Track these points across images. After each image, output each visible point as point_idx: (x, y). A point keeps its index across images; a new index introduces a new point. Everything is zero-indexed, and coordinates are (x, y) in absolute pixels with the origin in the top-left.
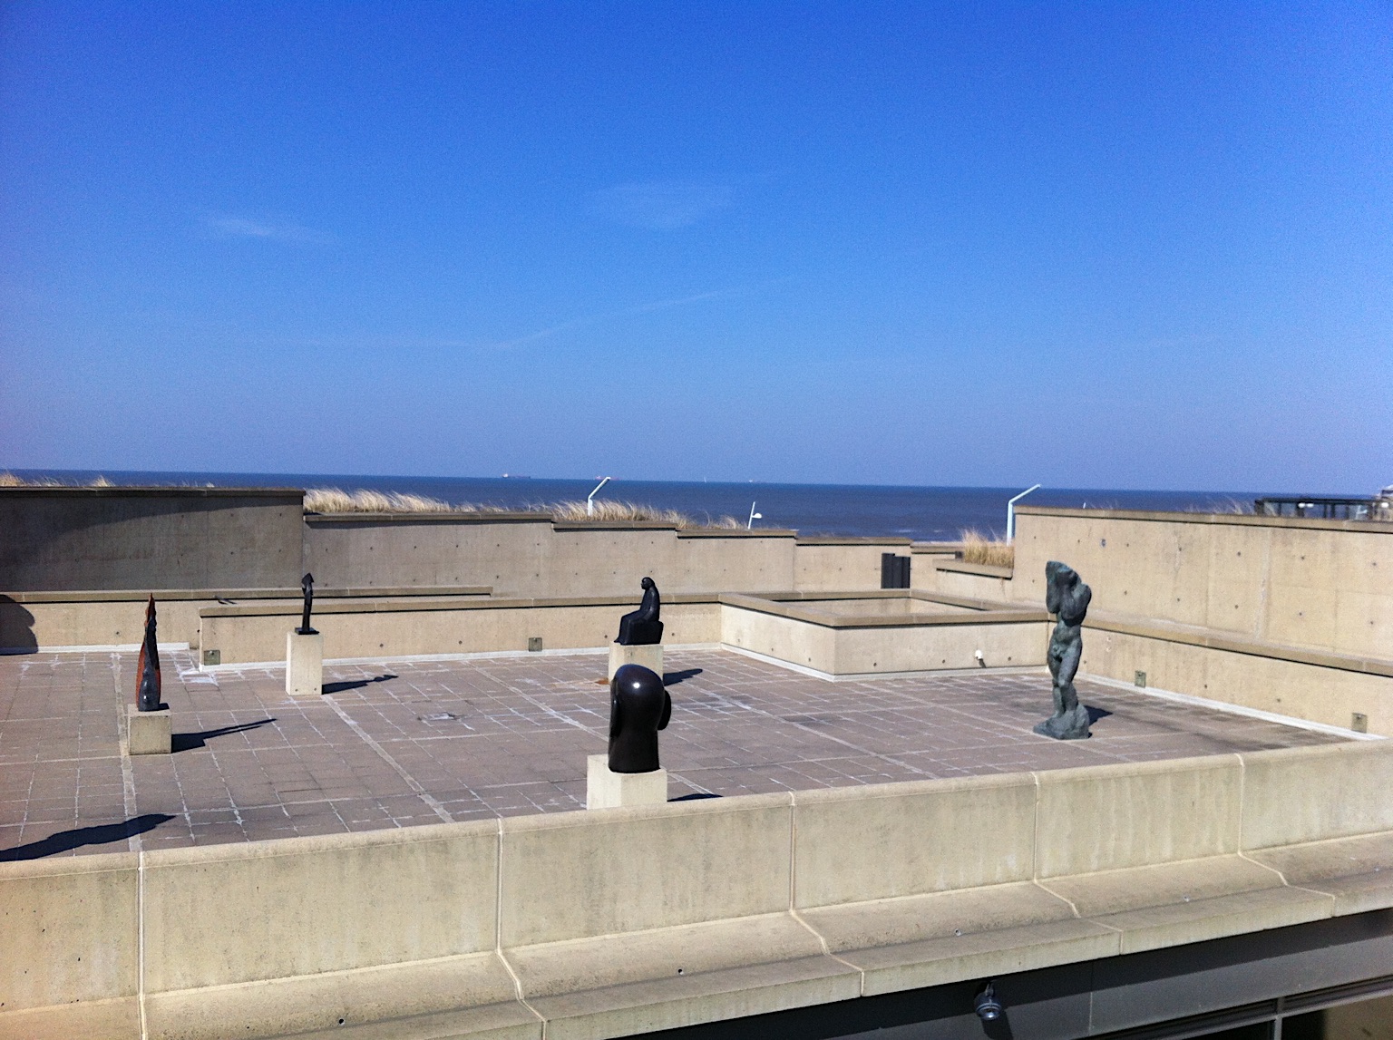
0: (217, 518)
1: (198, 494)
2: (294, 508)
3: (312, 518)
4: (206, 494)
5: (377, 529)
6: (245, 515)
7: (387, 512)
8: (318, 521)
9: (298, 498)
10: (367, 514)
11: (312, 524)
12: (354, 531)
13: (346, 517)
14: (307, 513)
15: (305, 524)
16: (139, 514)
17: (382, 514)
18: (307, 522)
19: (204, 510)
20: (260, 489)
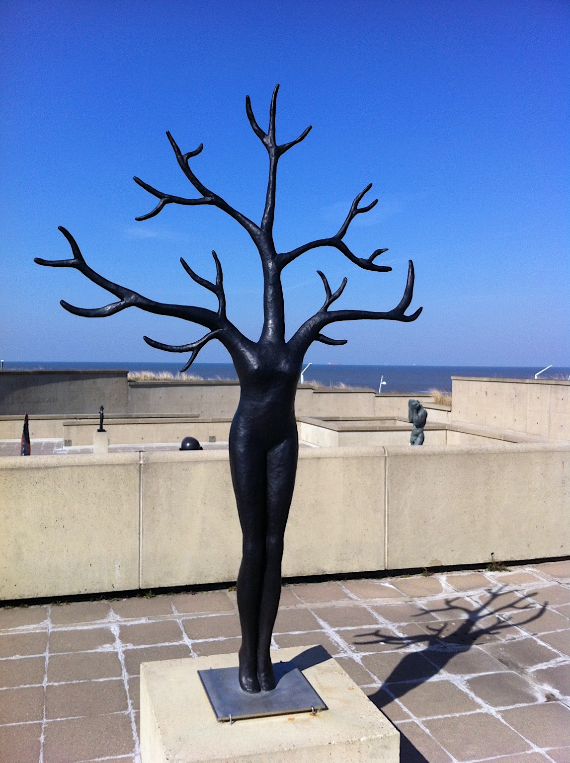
0: (87, 383)
1: (78, 373)
2: (123, 379)
3: (132, 383)
4: (81, 373)
5: (163, 388)
6: (100, 382)
7: (169, 380)
8: (135, 385)
9: (125, 374)
10: (158, 381)
11: (132, 386)
12: (152, 389)
13: (148, 383)
14: (130, 381)
15: (129, 386)
16: (50, 382)
17: (166, 381)
18: (130, 385)
19: (80, 380)
20: (107, 370)
